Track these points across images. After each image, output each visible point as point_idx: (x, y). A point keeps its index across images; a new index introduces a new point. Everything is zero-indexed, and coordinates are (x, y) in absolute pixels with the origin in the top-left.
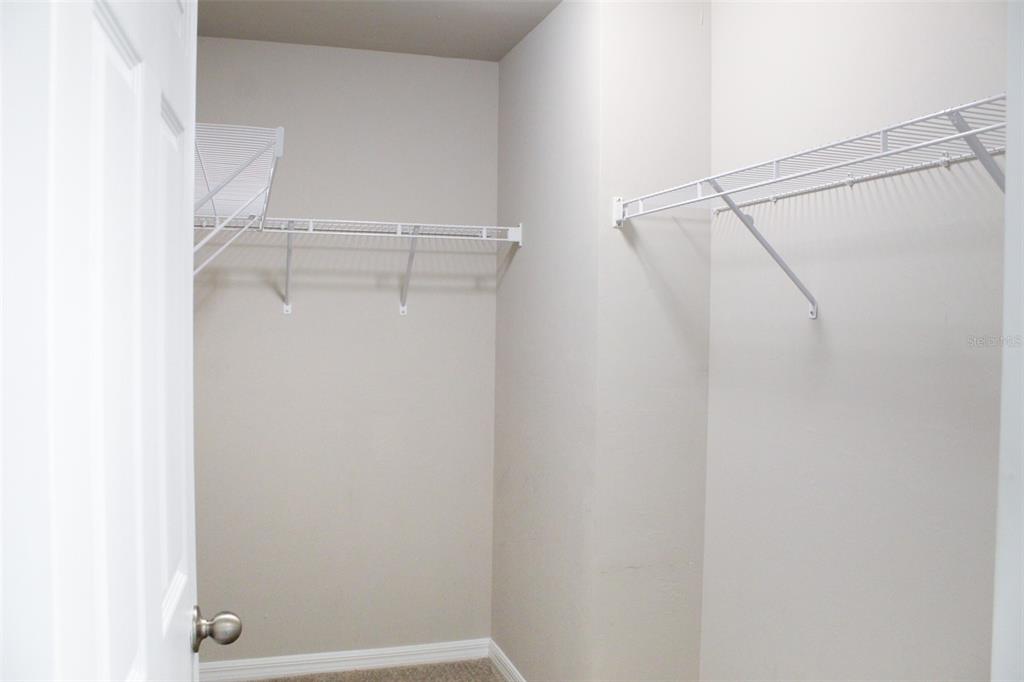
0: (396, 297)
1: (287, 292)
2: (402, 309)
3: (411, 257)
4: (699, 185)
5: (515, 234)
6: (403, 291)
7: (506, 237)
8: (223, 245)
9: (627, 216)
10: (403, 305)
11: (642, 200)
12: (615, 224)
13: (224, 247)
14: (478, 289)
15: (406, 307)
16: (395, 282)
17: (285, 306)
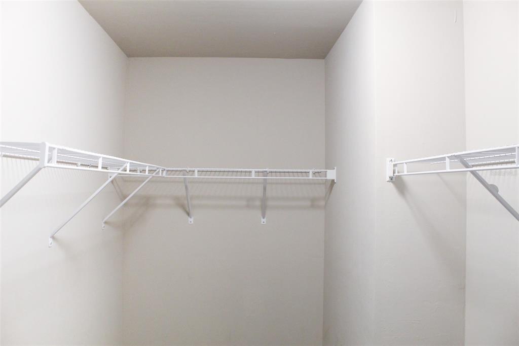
0: (259, 213)
1: (189, 210)
2: (263, 220)
3: (265, 189)
4: (447, 159)
5: (331, 175)
6: (264, 209)
7: (326, 177)
8: (144, 181)
9: (396, 174)
10: (264, 218)
11: (406, 163)
12: (388, 179)
13: (144, 183)
14: (313, 206)
15: (265, 219)
16: (258, 203)
17: (189, 219)
